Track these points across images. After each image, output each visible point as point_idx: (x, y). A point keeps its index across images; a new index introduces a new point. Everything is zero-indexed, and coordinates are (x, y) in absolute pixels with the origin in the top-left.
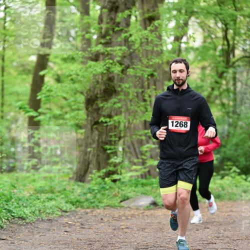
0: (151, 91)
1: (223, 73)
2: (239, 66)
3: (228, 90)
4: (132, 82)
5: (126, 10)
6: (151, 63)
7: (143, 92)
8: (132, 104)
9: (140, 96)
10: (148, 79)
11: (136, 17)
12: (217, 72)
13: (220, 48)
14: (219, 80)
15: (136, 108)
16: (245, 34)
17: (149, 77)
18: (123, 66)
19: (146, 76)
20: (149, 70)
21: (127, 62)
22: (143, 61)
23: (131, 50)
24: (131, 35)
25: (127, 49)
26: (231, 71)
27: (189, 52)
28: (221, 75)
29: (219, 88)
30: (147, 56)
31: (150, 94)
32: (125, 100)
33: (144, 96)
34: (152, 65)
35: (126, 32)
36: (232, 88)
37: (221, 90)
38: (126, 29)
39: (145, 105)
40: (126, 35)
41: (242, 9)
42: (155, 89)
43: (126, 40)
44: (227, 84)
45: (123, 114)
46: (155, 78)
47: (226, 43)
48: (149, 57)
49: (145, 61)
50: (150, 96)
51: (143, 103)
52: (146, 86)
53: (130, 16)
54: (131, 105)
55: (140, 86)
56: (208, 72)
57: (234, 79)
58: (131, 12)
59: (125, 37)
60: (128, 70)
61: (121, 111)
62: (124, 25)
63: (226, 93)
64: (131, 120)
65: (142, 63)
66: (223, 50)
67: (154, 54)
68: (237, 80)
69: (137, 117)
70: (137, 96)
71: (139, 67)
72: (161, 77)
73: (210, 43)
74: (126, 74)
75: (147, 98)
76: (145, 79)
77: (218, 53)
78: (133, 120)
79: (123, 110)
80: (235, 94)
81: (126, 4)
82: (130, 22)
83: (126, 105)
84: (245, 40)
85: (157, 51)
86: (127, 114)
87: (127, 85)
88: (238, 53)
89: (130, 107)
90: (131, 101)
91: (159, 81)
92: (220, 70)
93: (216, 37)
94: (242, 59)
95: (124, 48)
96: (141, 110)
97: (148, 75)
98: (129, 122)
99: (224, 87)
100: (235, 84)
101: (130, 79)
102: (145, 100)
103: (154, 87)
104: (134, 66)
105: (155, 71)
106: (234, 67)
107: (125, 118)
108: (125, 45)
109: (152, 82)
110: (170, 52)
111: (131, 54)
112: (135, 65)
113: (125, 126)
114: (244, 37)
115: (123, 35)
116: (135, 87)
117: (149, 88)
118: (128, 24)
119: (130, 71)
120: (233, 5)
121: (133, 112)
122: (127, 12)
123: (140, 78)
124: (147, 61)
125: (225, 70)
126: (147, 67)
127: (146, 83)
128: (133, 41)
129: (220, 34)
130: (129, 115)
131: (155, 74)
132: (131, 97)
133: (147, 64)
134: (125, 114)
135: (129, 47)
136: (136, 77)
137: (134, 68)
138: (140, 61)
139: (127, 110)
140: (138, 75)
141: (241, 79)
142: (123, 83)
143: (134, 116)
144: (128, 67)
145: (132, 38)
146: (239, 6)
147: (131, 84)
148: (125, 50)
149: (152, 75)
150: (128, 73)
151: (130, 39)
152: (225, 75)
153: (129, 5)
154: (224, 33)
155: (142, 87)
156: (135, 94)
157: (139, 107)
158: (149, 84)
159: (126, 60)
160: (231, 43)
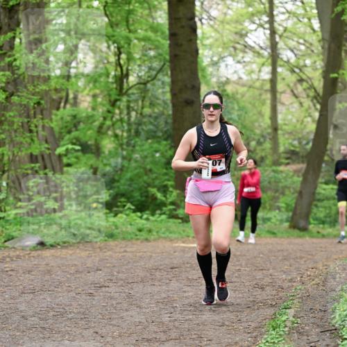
0: (37, 121)
1: (116, 100)
2: (133, 94)
3: (121, 120)
4: (17, 111)
5: (10, 32)
6: (37, 90)
7: (28, 122)
8: (17, 134)
9: (26, 126)
10: (34, 108)
11: (21, 39)
12: (110, 101)
13: (113, 73)
14: (111, 108)
15: (22, 139)
16: (140, 58)
17: (36, 106)
18: (7, 93)
19: (32, 104)
20: (36, 98)
21: (11, 89)
22: (29, 88)
23: (16, 76)
24: (15, 60)
25: (11, 75)
26: (125, 99)
27: (80, 78)
28: (113, 104)
29: (112, 117)
30: (33, 82)
31: (37, 124)
32: (8, 130)
33: (30, 126)
34: (39, 93)
35: (10, 56)
36: (126, 118)
37: (114, 119)
38: (10, 53)
39: (31, 136)
40: (10, 59)
41: (135, 31)
42: (42, 119)
43: (10, 65)
44: (121, 113)
45: (7, 146)
46: (42, 106)
47: (119, 69)
48: (36, 83)
49: (31, 88)
50: (36, 126)
51: (28, 135)
52: (32, 115)
53: (14, 38)
54: (16, 136)
55: (25, 114)
56: (99, 100)
57: (128, 107)
58: (15, 34)
59: (9, 62)
60: (13, 97)
61: (5, 143)
62: (8, 48)
63: (119, 123)
64: (15, 152)
65: (28, 90)
66: (115, 76)
67: (41, 80)
68: (131, 109)
69: (22, 149)
70: (23, 126)
71: (25, 94)
72: (49, 106)
73: (102, 69)
74: (10, 102)
75: (33, 128)
76: (31, 108)
77: (111, 80)
78: (18, 153)
79: (7, 141)
80: (129, 124)
81: (9, 25)
82: (14, 44)
83: (10, 136)
84: (139, 66)
85: (44, 77)
86: (12, 146)
87: (12, 114)
88: (132, 79)
89: (14, 139)
90: (16, 131)
91: (46, 109)
92: (113, 97)
93: (108, 62)
94: (137, 86)
95: (8, 73)
96: (26, 141)
97: (35, 104)
98: (14, 154)
99: (118, 117)
100: (129, 114)
101: (14, 108)
102: (31, 131)
103: (41, 116)
104: (19, 94)
105: (41, 99)
106: (128, 96)
107: (9, 150)
108: (9, 70)
109: (38, 111)
110: (58, 77)
111: (15, 80)
112: (20, 92)
113: (9, 159)
114: (139, 62)
115: (7, 60)
116: (20, 116)
117: (35, 117)
118: (12, 47)
119: (15, 99)
120: (126, 27)
121: (17, 144)
122: (10, 35)
123: (25, 105)
124: (33, 87)
125: (118, 97)
126: (33, 95)
127: (32, 112)
128: (17, 66)
129: (113, 59)
130: (14, 147)
131: (42, 102)
132: (15, 127)
133: (33, 91)
134: (9, 146)
135: (13, 73)
136: (21, 105)
137: (18, 96)
138: (26, 87)
139: (12, 141)
140: (23, 103)
141: (136, 108)
142: (7, 111)
143: (20, 148)
144: (12, 95)
145: (17, 63)
146: (132, 28)
147: (16, 113)
148: (9, 75)
149: (39, 103)
150: (12, 101)
151: (14, 64)
152: (118, 103)
153: (13, 26)
154: (117, 58)
155: (28, 116)
156: (20, 124)
157: (24, 138)
158: (35, 113)
159: (9, 86)
160: (124, 68)
